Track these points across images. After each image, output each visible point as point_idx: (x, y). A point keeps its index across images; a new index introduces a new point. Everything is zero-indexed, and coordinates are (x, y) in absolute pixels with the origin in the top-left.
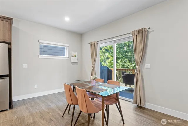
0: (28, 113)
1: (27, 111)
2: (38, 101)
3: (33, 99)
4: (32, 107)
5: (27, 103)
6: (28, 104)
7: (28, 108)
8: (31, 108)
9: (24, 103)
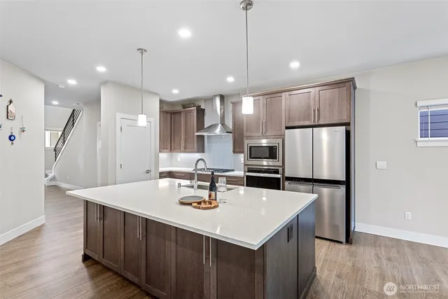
0: (375, 267)
1: (375, 265)
2: (407, 250)
3: (397, 242)
4: (389, 259)
5: (380, 246)
6: (383, 249)
7: (379, 257)
8: (384, 261)
9: (375, 242)
